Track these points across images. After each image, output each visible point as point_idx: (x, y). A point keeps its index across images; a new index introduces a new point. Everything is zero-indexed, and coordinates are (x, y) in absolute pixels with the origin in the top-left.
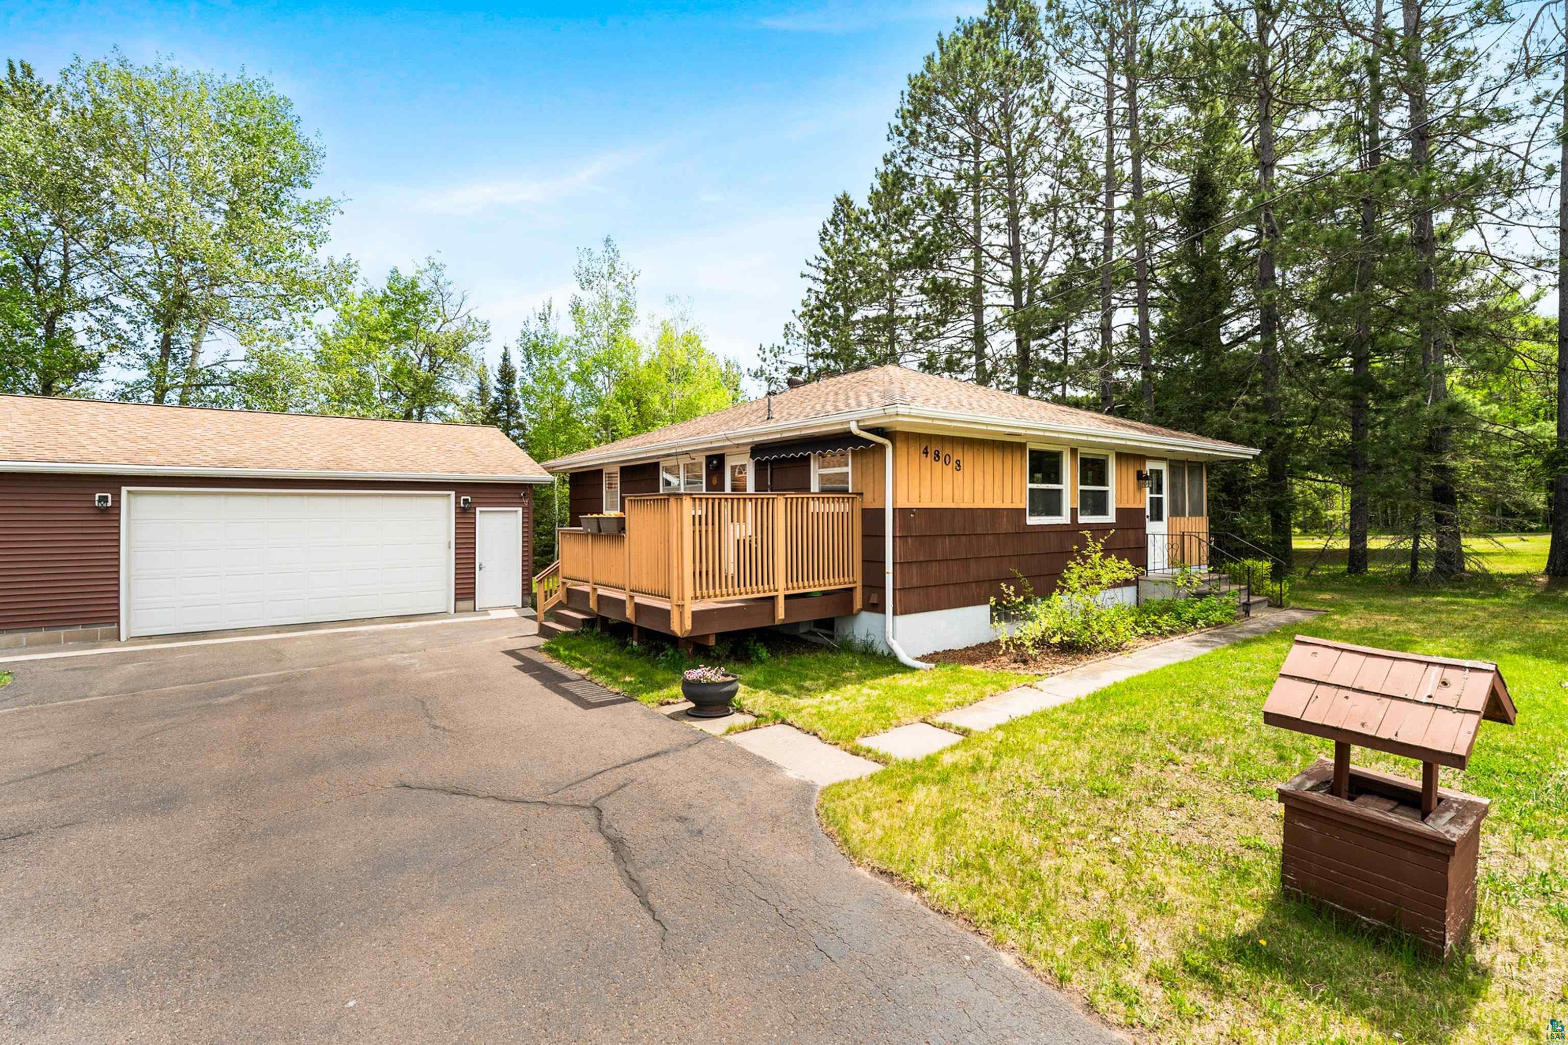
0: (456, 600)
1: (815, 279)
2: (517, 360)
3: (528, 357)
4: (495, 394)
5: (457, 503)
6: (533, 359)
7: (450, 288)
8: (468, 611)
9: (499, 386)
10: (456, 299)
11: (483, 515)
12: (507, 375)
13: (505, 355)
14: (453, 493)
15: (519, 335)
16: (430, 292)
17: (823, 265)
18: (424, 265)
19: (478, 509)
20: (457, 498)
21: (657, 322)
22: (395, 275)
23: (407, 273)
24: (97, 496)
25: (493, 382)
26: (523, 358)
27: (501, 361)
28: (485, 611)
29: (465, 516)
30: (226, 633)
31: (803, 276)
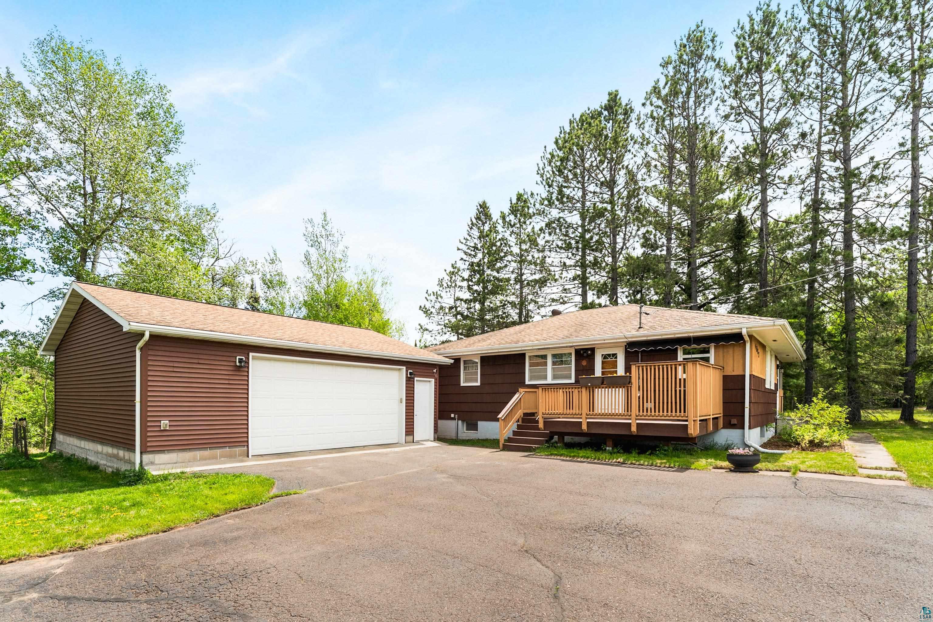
0: (406, 435)
5: (407, 374)
8: (410, 442)
11: (418, 383)
14: (405, 368)
19: (416, 379)
20: (407, 371)
24: (238, 357)
28: (418, 442)
29: (410, 381)
30: (296, 454)
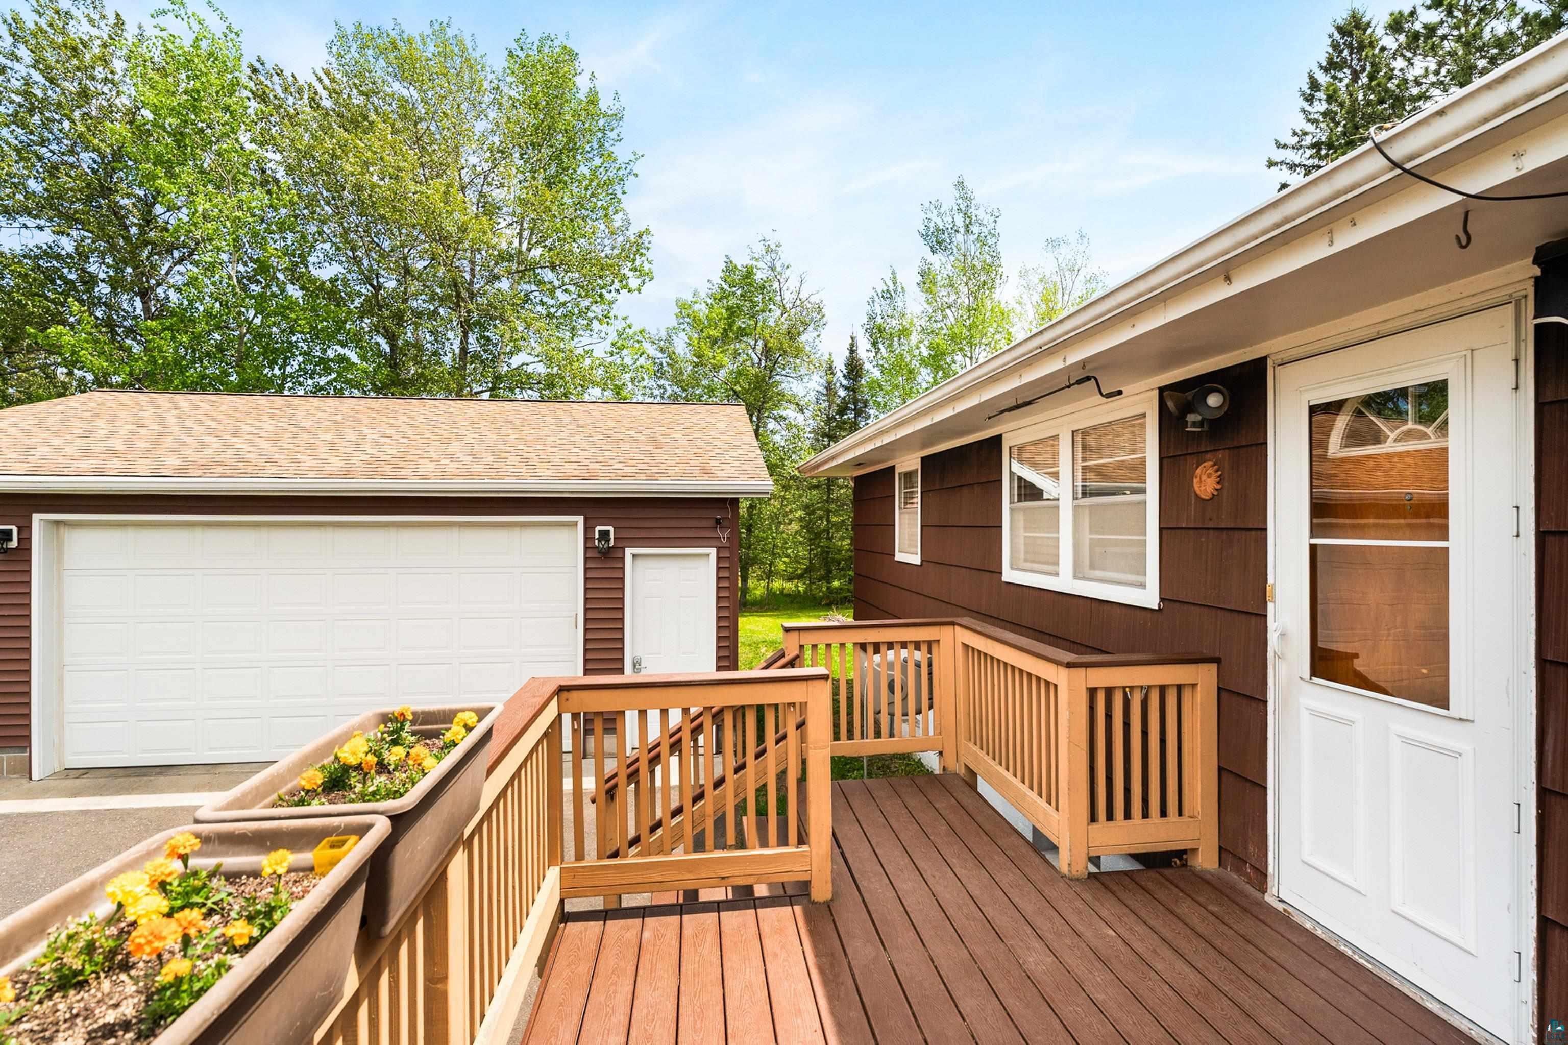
1: (1293, 167)
2: (864, 351)
3: (875, 344)
4: (842, 393)
5: (587, 539)
6: (881, 346)
7: (787, 273)
9: (845, 382)
10: (793, 284)
11: (639, 565)
12: (854, 369)
13: (852, 345)
14: (580, 519)
15: (865, 319)
16: (769, 280)
17: (1308, 140)
18: (759, 249)
19: (629, 552)
20: (588, 529)
21: (1035, 279)
22: (730, 268)
23: (741, 261)
25: (840, 377)
26: (869, 346)
27: (847, 353)
29: (603, 566)
31: (1271, 164)
